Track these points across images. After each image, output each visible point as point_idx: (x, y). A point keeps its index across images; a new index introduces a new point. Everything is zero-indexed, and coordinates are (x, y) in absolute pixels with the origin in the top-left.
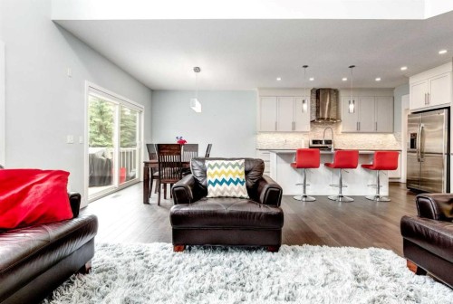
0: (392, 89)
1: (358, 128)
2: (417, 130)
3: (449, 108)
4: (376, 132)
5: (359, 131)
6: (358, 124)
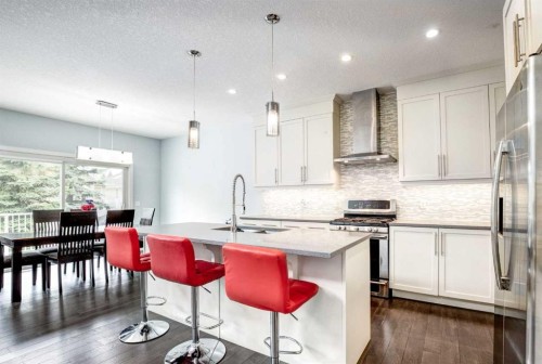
1: (442, 171)
6: (441, 162)
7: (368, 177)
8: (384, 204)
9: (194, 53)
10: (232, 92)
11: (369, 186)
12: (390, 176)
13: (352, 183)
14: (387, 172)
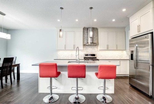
0: (124, 28)
1: (108, 48)
2: (134, 49)
3: (152, 33)
4: (117, 50)
5: (108, 49)
6: (108, 46)
7: (90, 48)
8: (94, 55)
9: (62, 8)
10: (59, 20)
11: (90, 51)
12: (95, 48)
13: (85, 50)
14: (94, 47)
